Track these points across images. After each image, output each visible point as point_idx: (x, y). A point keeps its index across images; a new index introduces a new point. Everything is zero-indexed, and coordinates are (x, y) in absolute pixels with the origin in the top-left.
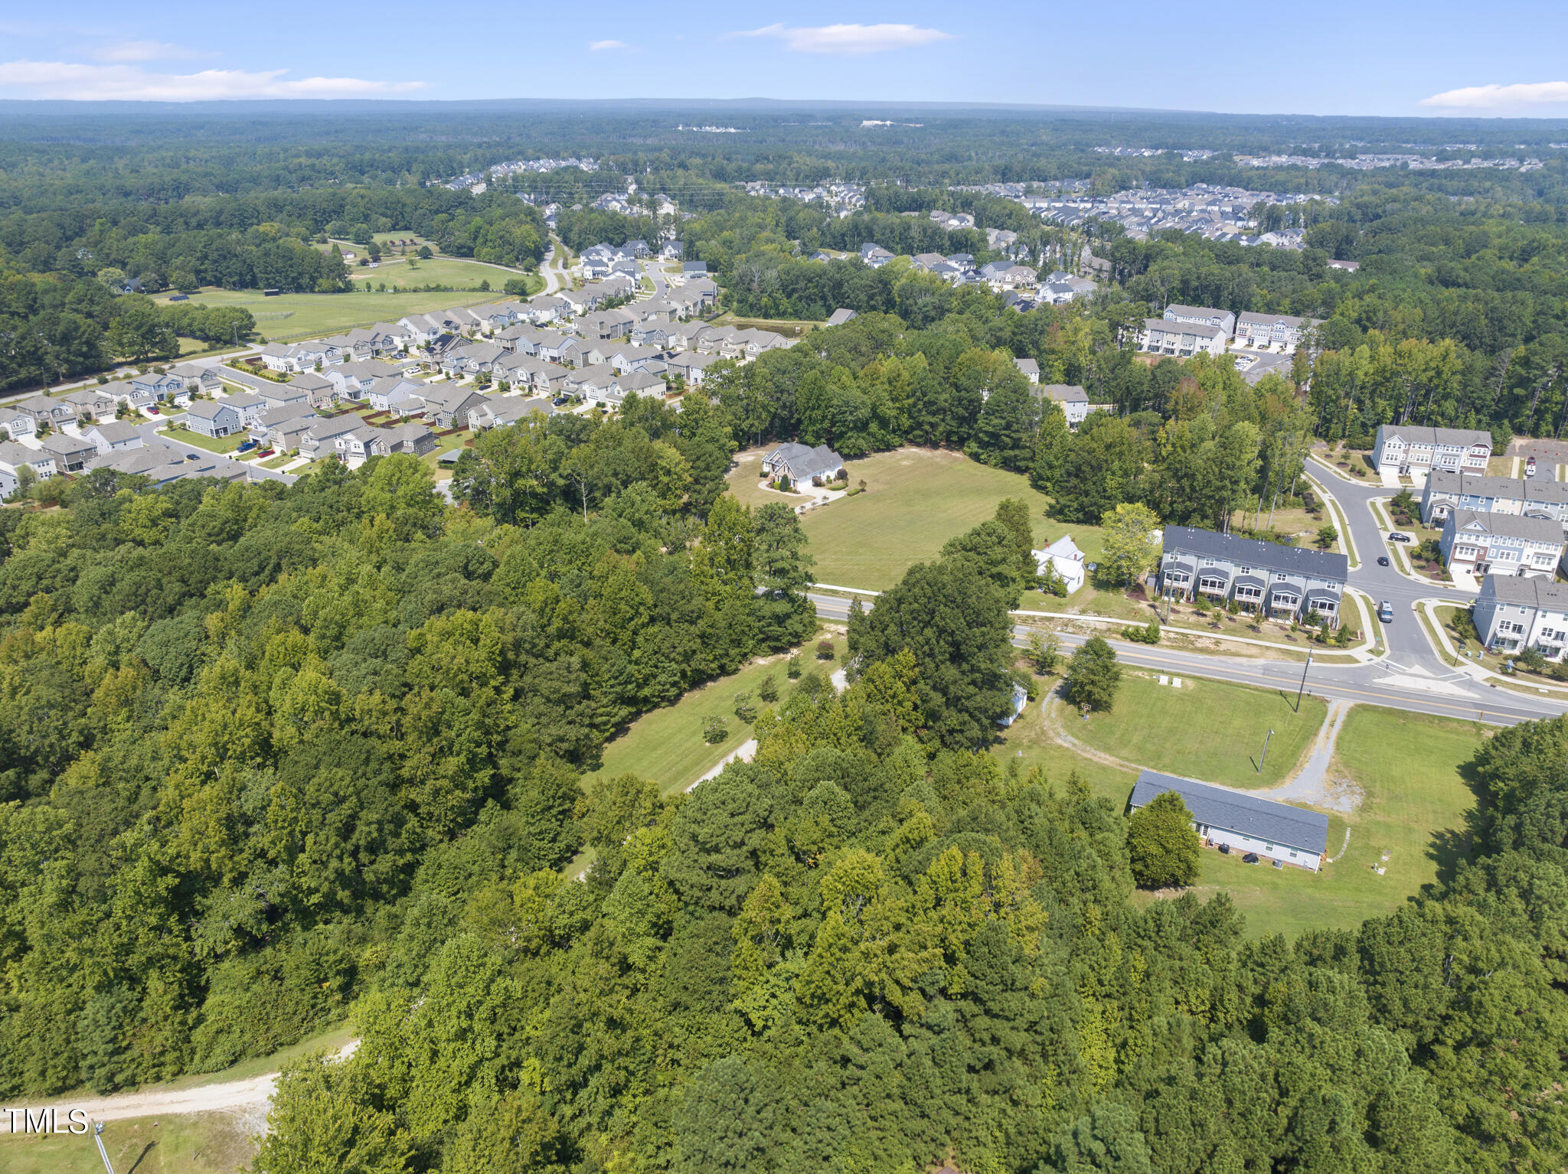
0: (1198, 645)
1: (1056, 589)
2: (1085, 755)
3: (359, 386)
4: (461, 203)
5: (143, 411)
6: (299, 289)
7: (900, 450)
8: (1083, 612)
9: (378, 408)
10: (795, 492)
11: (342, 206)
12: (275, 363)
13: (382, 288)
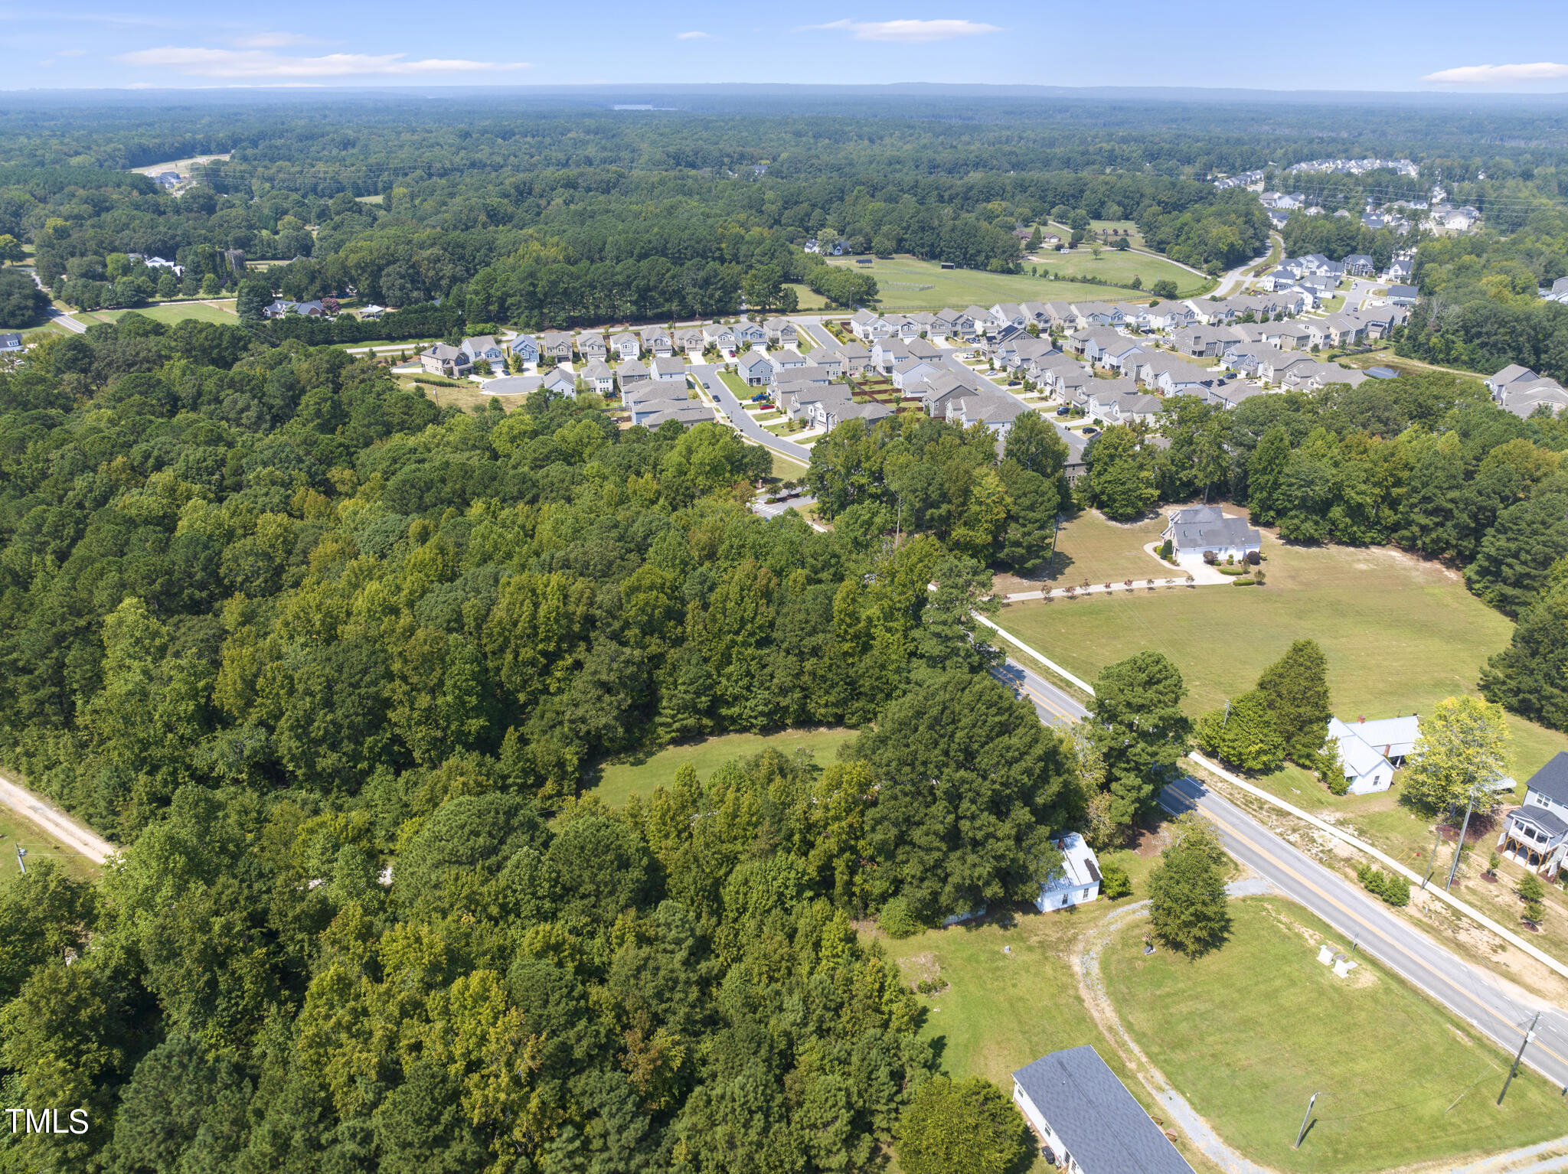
0: (1462, 937)
1: (1337, 783)
2: (1084, 993)
3: (894, 361)
4: (1201, 198)
5: (725, 353)
6: (977, 267)
7: (1374, 549)
8: (1341, 823)
9: (896, 386)
10: (1174, 563)
11: (1082, 191)
12: (858, 330)
13: (1046, 273)
